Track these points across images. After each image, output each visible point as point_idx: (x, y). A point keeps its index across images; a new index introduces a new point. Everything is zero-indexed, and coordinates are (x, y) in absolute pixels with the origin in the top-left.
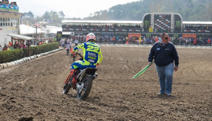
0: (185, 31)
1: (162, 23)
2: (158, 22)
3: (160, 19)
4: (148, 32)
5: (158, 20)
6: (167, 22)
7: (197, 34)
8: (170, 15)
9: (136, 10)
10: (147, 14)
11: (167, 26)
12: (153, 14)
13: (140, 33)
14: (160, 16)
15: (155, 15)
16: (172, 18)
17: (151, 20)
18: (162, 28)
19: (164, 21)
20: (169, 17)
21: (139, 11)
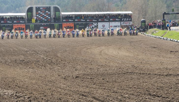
0: (64, 20)
1: (43, 14)
2: (40, 13)
3: (41, 10)
4: (31, 23)
5: (39, 12)
6: (47, 13)
7: (74, 23)
8: (50, 7)
9: (4, 4)
10: (29, 6)
11: (47, 16)
12: (34, 7)
13: (25, 24)
14: (41, 8)
15: (36, 7)
16: (52, 10)
17: (34, 12)
18: (43, 19)
19: (45, 12)
20: (49, 9)
21: (7, 6)
